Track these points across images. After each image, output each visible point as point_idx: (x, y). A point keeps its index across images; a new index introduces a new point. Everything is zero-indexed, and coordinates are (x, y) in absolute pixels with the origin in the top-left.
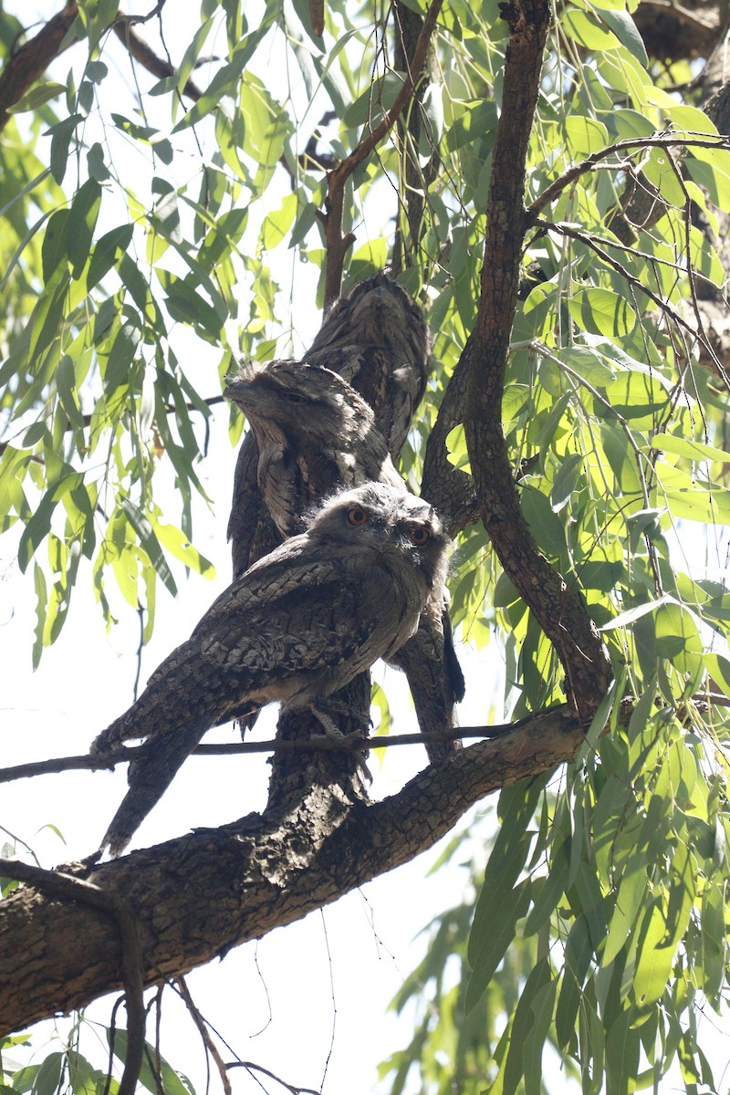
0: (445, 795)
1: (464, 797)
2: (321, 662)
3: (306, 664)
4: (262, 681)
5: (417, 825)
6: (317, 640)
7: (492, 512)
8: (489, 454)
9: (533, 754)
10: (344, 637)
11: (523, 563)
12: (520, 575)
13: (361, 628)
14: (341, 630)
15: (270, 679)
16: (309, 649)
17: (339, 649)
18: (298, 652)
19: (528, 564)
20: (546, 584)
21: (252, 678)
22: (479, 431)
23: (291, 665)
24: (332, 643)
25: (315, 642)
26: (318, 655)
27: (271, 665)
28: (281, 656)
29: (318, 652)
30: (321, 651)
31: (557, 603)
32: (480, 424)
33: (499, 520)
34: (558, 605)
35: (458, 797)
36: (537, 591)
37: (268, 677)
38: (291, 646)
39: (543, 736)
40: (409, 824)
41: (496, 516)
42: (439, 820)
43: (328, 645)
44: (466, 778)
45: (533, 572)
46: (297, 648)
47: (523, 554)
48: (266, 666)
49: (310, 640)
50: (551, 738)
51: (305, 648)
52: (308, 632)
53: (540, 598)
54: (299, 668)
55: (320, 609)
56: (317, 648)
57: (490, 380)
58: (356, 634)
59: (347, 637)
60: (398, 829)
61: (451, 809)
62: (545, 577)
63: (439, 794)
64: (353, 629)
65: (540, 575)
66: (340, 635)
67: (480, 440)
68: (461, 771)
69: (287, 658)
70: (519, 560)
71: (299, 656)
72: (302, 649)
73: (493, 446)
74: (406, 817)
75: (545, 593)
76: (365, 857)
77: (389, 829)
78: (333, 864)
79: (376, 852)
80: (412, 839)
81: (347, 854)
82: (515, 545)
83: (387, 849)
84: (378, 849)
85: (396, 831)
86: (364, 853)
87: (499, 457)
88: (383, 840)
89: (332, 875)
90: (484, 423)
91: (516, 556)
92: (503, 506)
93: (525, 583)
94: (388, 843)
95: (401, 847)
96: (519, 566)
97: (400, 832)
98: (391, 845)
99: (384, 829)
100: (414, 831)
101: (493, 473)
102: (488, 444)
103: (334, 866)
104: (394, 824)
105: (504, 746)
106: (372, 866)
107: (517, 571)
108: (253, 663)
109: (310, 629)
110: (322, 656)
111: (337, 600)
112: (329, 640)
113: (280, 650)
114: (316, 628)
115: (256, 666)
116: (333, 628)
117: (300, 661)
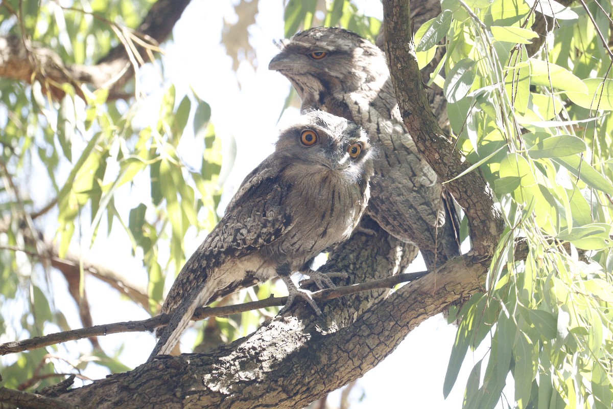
0: (380, 322)
1: (396, 323)
2: (260, 241)
3: (248, 242)
4: (221, 260)
5: (358, 346)
6: (254, 224)
7: (404, 109)
8: (399, 66)
9: (443, 286)
10: (273, 220)
11: (428, 143)
12: (427, 153)
13: (285, 214)
14: (270, 215)
15: (226, 258)
16: (249, 232)
17: (272, 230)
18: (242, 234)
19: (431, 144)
20: (445, 158)
21: (214, 258)
22: (391, 50)
23: (238, 245)
24: (265, 226)
25: (252, 226)
26: (256, 235)
27: (225, 246)
28: (231, 238)
29: (255, 233)
30: (258, 232)
31: (454, 171)
32: (391, 45)
33: (409, 114)
34: (455, 172)
35: (392, 323)
36: (439, 163)
37: (224, 256)
38: (238, 230)
39: (450, 272)
40: (351, 346)
41: (406, 111)
42: (377, 342)
43: (262, 228)
44: (396, 308)
45: (435, 149)
46: (241, 232)
47: (427, 137)
48: (222, 247)
49: (249, 225)
50: (457, 272)
51: (246, 231)
52: (249, 219)
53: (442, 169)
54: (245, 246)
55: (259, 201)
56: (254, 230)
57: (394, 10)
58: (282, 217)
59: (275, 221)
60: (341, 350)
61: (387, 333)
62: (445, 153)
63: (376, 322)
64: (280, 214)
65: (440, 151)
66: (270, 219)
67: (392, 57)
68: (393, 303)
69: (235, 240)
70: (424, 141)
71: (243, 237)
72: (244, 231)
73: (401, 59)
74: (348, 341)
75: (445, 164)
76: (313, 372)
77: (335, 351)
78: (281, 377)
79: (323, 368)
80: (354, 357)
81: (295, 369)
82: (420, 132)
83: (334, 365)
84: (325, 365)
85: (340, 352)
86: (312, 369)
87: (407, 68)
88: (330, 359)
89: (280, 386)
90: (394, 43)
91: (422, 139)
92: (411, 103)
93: (431, 159)
94: (334, 360)
95: (346, 363)
96: (426, 146)
97: (343, 352)
98: (336, 362)
99: (331, 350)
100: (356, 351)
101: (402, 80)
102: (398, 58)
103: (282, 379)
104: (338, 346)
105: (423, 282)
106: (322, 378)
107: (424, 150)
108: (216, 247)
109: (250, 217)
110: (259, 236)
111: (270, 194)
112: (262, 224)
113: (231, 235)
114: (254, 216)
115: (216, 249)
116: (264, 215)
117: (244, 241)
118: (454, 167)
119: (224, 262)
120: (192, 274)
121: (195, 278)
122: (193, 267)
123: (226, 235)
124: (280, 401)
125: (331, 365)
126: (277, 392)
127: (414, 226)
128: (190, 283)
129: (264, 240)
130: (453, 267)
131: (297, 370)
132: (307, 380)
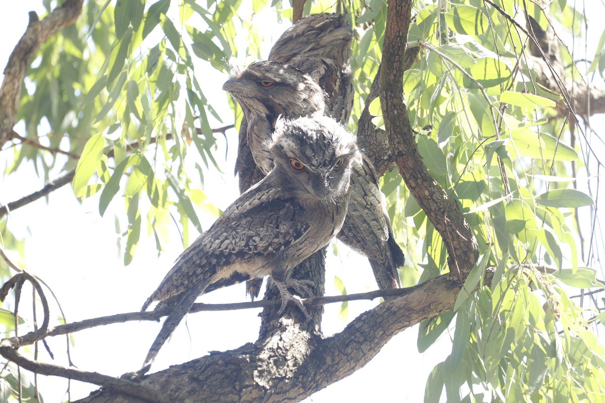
2: (270, 249)
3: (259, 249)
4: (231, 260)
5: (355, 351)
6: (267, 234)
7: (398, 149)
8: (396, 112)
9: (428, 304)
10: (285, 233)
11: (419, 181)
12: (417, 189)
13: (297, 229)
14: (283, 228)
15: (236, 259)
16: (261, 239)
17: (282, 241)
18: (254, 241)
19: (422, 182)
20: (434, 195)
21: (225, 258)
22: (389, 97)
23: (250, 250)
24: (277, 237)
25: (265, 235)
26: (267, 244)
27: (237, 249)
28: (243, 243)
29: (267, 241)
30: (269, 241)
31: (442, 207)
32: (389, 93)
33: (403, 155)
34: (442, 208)
36: (428, 199)
37: (235, 257)
38: (250, 237)
39: (434, 293)
41: (401, 152)
43: (274, 238)
45: (426, 187)
46: (253, 239)
47: (419, 176)
48: (234, 249)
49: (262, 235)
50: (440, 293)
51: (259, 239)
52: (261, 229)
53: (431, 204)
54: (255, 252)
55: (271, 215)
56: (267, 239)
57: (395, 65)
59: (287, 233)
62: (433, 191)
64: (291, 228)
65: (430, 189)
66: (283, 231)
67: (390, 104)
69: (247, 245)
70: (416, 179)
71: (255, 244)
72: (257, 239)
73: (398, 107)
74: (347, 346)
75: (434, 200)
76: (321, 371)
77: (337, 353)
78: (300, 374)
79: (328, 367)
80: (351, 360)
81: (309, 368)
82: (413, 171)
83: (336, 366)
84: (329, 366)
85: (341, 354)
86: (321, 368)
87: (402, 114)
88: (333, 360)
89: (300, 382)
90: (392, 92)
91: (414, 177)
92: (405, 146)
93: (420, 195)
94: (336, 362)
95: (345, 365)
96: (417, 184)
97: (344, 355)
98: (338, 364)
99: (333, 353)
100: (353, 355)
101: (398, 125)
102: (395, 106)
103: (301, 376)
104: (339, 350)
105: (410, 300)
106: (326, 377)
107: (415, 187)
108: (226, 248)
109: (263, 227)
110: (270, 244)
111: (282, 210)
112: (275, 235)
113: (243, 240)
114: (267, 227)
115: (228, 250)
116: (277, 227)
117: (256, 247)
118: (442, 203)
119: (234, 262)
120: (200, 269)
121: (202, 273)
122: (201, 262)
123: (237, 240)
124: (299, 395)
125: (334, 365)
126: (298, 387)
127: (368, 238)
128: (197, 276)
129: (274, 249)
130: (436, 288)
131: (310, 369)
132: (318, 378)
